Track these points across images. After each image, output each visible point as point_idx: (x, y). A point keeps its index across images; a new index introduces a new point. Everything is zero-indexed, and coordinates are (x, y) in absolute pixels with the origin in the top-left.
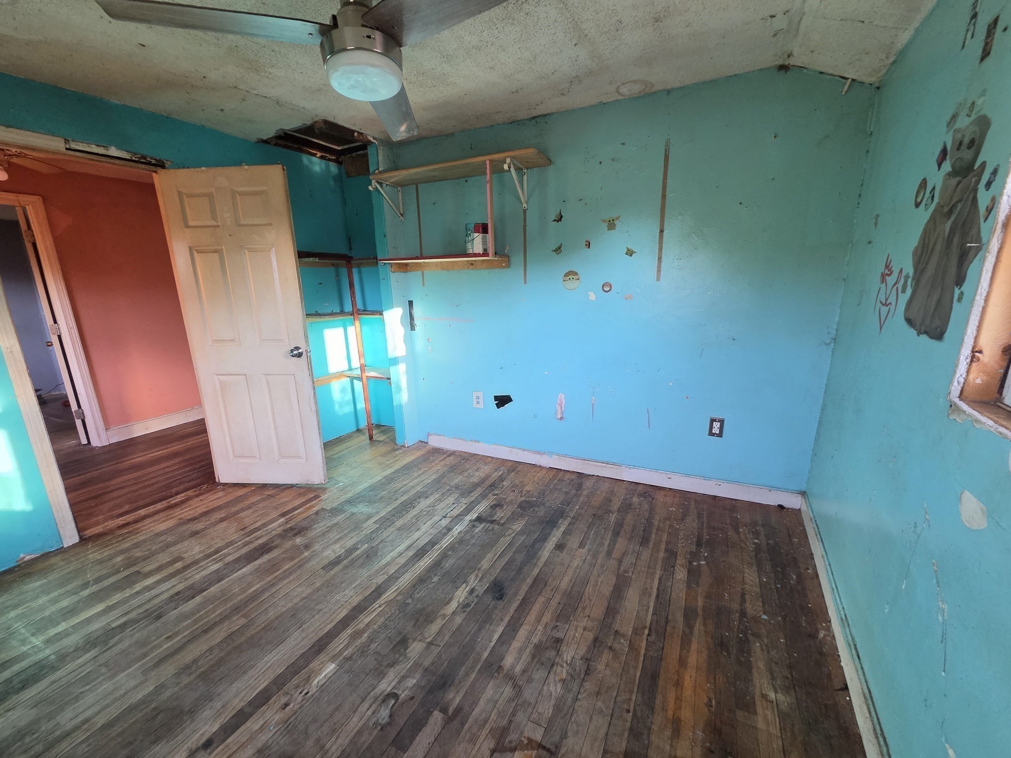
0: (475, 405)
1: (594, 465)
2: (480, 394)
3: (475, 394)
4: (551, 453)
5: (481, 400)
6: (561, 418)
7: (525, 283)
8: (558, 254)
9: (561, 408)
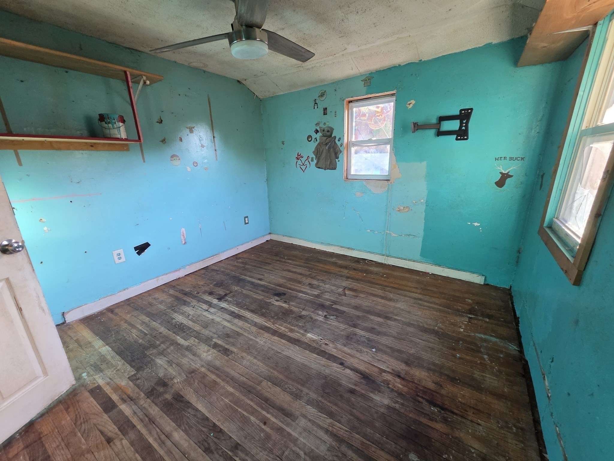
0: (117, 261)
1: (208, 260)
2: (121, 251)
3: (115, 253)
4: (184, 267)
5: (122, 255)
6: (185, 243)
7: (144, 162)
8: (164, 143)
9: (184, 237)
